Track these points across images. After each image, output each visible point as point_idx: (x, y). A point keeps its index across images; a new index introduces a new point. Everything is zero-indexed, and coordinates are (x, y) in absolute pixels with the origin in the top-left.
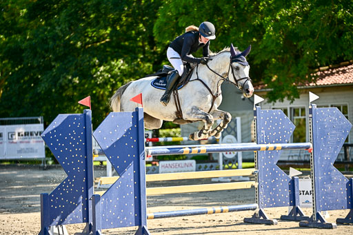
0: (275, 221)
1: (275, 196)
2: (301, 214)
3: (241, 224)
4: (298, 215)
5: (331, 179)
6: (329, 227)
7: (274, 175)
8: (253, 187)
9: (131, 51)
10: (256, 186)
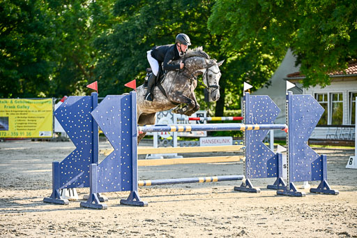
0: (258, 190)
1: (261, 169)
2: (283, 184)
3: (231, 192)
4: (281, 185)
5: (304, 155)
6: (300, 195)
8: (241, 160)
9: (200, 42)
10: (244, 160)
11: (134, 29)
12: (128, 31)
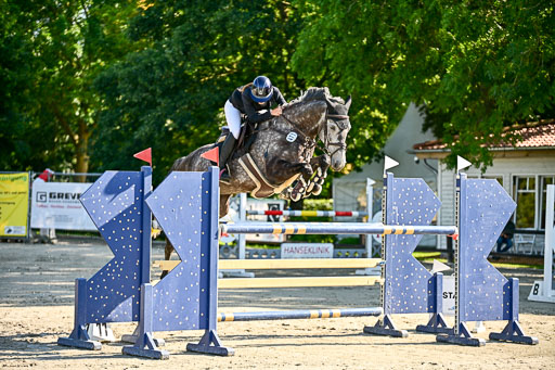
0: (404, 332)
1: (408, 298)
3: (360, 334)
5: (482, 278)
6: (476, 343)
7: (408, 269)
8: (377, 283)
10: (382, 284)
11: (162, 62)
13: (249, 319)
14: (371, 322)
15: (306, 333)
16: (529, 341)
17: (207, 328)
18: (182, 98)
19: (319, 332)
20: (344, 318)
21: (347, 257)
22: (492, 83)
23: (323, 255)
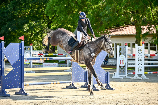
0: (78, 88)
1: (79, 78)
3: (65, 88)
5: (99, 72)
6: (98, 90)
7: (79, 70)
8: (70, 74)
10: (71, 74)
11: (7, 11)
12: (4, 12)
13: (33, 85)
14: (68, 85)
15: (50, 88)
16: (112, 89)
17: (21, 87)
18: (13, 22)
19: (54, 88)
20: (61, 84)
21: (61, 67)
22: (101, 17)
23: (55, 66)
